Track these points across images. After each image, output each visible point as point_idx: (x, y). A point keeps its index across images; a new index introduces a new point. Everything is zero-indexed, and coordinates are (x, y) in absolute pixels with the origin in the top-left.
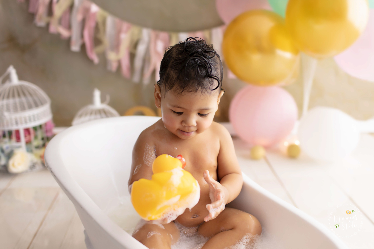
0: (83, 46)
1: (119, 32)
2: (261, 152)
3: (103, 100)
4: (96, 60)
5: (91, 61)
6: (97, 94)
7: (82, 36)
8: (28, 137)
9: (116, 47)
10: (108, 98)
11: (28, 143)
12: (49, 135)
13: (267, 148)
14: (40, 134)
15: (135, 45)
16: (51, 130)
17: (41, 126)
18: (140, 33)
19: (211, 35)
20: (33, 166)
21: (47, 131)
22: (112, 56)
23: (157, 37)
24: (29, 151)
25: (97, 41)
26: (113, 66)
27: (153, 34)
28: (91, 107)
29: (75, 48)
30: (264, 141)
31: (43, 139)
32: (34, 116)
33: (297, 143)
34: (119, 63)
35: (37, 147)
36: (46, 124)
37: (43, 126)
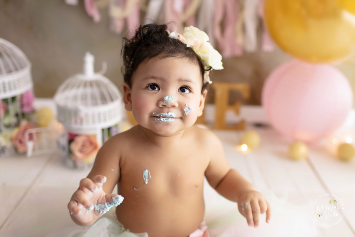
2: (303, 150)
3: (97, 69)
4: (97, 17)
5: (90, 18)
6: (89, 60)
10: (105, 66)
12: (26, 110)
13: (310, 144)
14: (13, 108)
15: (147, 1)
16: (29, 104)
17: (14, 99)
21: (22, 106)
22: (116, 13)
26: (118, 26)
28: (80, 77)
30: (304, 135)
31: (17, 115)
32: (9, 83)
33: (349, 140)
34: (125, 21)
35: (8, 126)
36: (22, 96)
37: (18, 99)
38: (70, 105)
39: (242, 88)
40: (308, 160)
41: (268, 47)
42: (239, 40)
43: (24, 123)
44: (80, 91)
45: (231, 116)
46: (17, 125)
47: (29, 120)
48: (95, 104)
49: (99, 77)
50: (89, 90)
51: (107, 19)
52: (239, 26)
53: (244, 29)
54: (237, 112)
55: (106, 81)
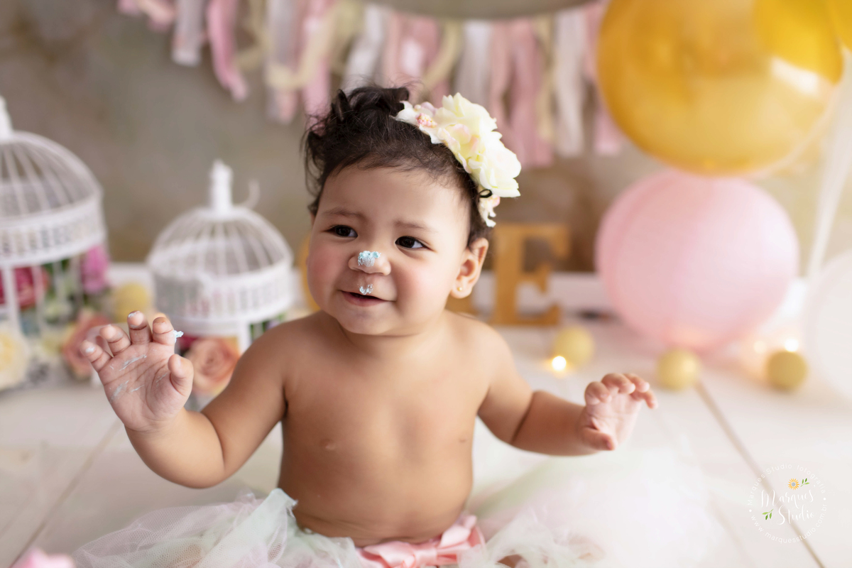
0: (206, 51)
1: (302, 13)
2: (688, 367)
3: (238, 196)
4: (239, 88)
5: (225, 92)
6: (222, 177)
7: (204, 24)
8: (27, 291)
9: (293, 54)
10: (254, 189)
11: (27, 307)
12: (92, 286)
13: (704, 354)
14: (65, 284)
15: (344, 51)
16: (97, 275)
17: (65, 263)
18: (361, 16)
19: (553, 31)
20: (39, 375)
21: (83, 278)
22: (280, 79)
23: (405, 32)
24: (29, 329)
25: (243, 38)
26: (284, 108)
27: (394, 22)
29: (186, 54)
30: (691, 335)
31: (72, 298)
33: (791, 345)
34: (300, 96)
35: (55, 322)
36: (83, 258)
37: (74, 264)
38: (182, 274)
39: (553, 234)
40: (701, 390)
41: (608, 144)
42: (545, 131)
43: (87, 314)
44: (203, 245)
45: (529, 296)
46: (73, 318)
47: (97, 308)
48: (234, 270)
49: (243, 214)
50: (220, 243)
51: (261, 93)
52: (543, 102)
53: (554, 108)
54: (543, 288)
55: (256, 221)
